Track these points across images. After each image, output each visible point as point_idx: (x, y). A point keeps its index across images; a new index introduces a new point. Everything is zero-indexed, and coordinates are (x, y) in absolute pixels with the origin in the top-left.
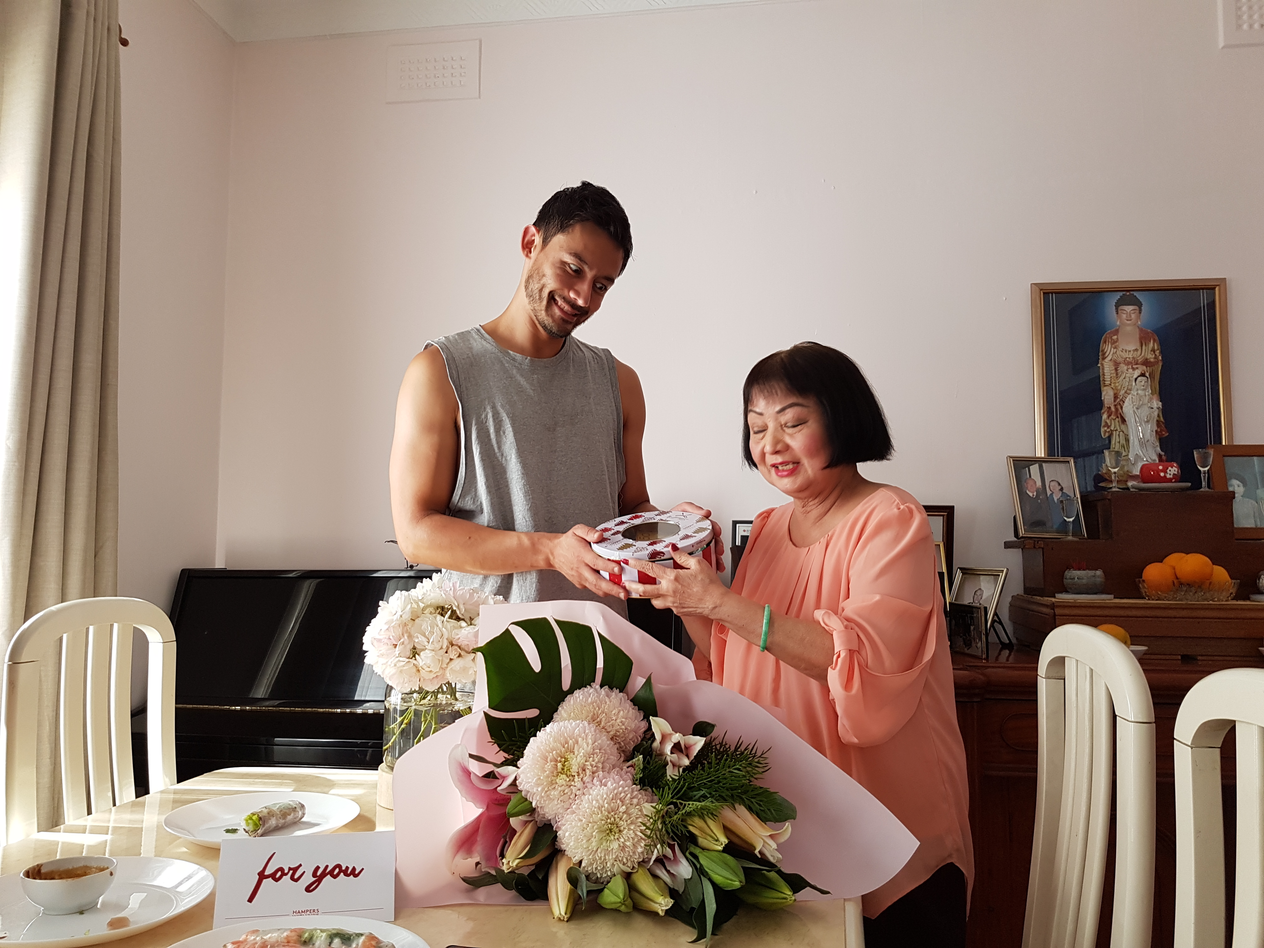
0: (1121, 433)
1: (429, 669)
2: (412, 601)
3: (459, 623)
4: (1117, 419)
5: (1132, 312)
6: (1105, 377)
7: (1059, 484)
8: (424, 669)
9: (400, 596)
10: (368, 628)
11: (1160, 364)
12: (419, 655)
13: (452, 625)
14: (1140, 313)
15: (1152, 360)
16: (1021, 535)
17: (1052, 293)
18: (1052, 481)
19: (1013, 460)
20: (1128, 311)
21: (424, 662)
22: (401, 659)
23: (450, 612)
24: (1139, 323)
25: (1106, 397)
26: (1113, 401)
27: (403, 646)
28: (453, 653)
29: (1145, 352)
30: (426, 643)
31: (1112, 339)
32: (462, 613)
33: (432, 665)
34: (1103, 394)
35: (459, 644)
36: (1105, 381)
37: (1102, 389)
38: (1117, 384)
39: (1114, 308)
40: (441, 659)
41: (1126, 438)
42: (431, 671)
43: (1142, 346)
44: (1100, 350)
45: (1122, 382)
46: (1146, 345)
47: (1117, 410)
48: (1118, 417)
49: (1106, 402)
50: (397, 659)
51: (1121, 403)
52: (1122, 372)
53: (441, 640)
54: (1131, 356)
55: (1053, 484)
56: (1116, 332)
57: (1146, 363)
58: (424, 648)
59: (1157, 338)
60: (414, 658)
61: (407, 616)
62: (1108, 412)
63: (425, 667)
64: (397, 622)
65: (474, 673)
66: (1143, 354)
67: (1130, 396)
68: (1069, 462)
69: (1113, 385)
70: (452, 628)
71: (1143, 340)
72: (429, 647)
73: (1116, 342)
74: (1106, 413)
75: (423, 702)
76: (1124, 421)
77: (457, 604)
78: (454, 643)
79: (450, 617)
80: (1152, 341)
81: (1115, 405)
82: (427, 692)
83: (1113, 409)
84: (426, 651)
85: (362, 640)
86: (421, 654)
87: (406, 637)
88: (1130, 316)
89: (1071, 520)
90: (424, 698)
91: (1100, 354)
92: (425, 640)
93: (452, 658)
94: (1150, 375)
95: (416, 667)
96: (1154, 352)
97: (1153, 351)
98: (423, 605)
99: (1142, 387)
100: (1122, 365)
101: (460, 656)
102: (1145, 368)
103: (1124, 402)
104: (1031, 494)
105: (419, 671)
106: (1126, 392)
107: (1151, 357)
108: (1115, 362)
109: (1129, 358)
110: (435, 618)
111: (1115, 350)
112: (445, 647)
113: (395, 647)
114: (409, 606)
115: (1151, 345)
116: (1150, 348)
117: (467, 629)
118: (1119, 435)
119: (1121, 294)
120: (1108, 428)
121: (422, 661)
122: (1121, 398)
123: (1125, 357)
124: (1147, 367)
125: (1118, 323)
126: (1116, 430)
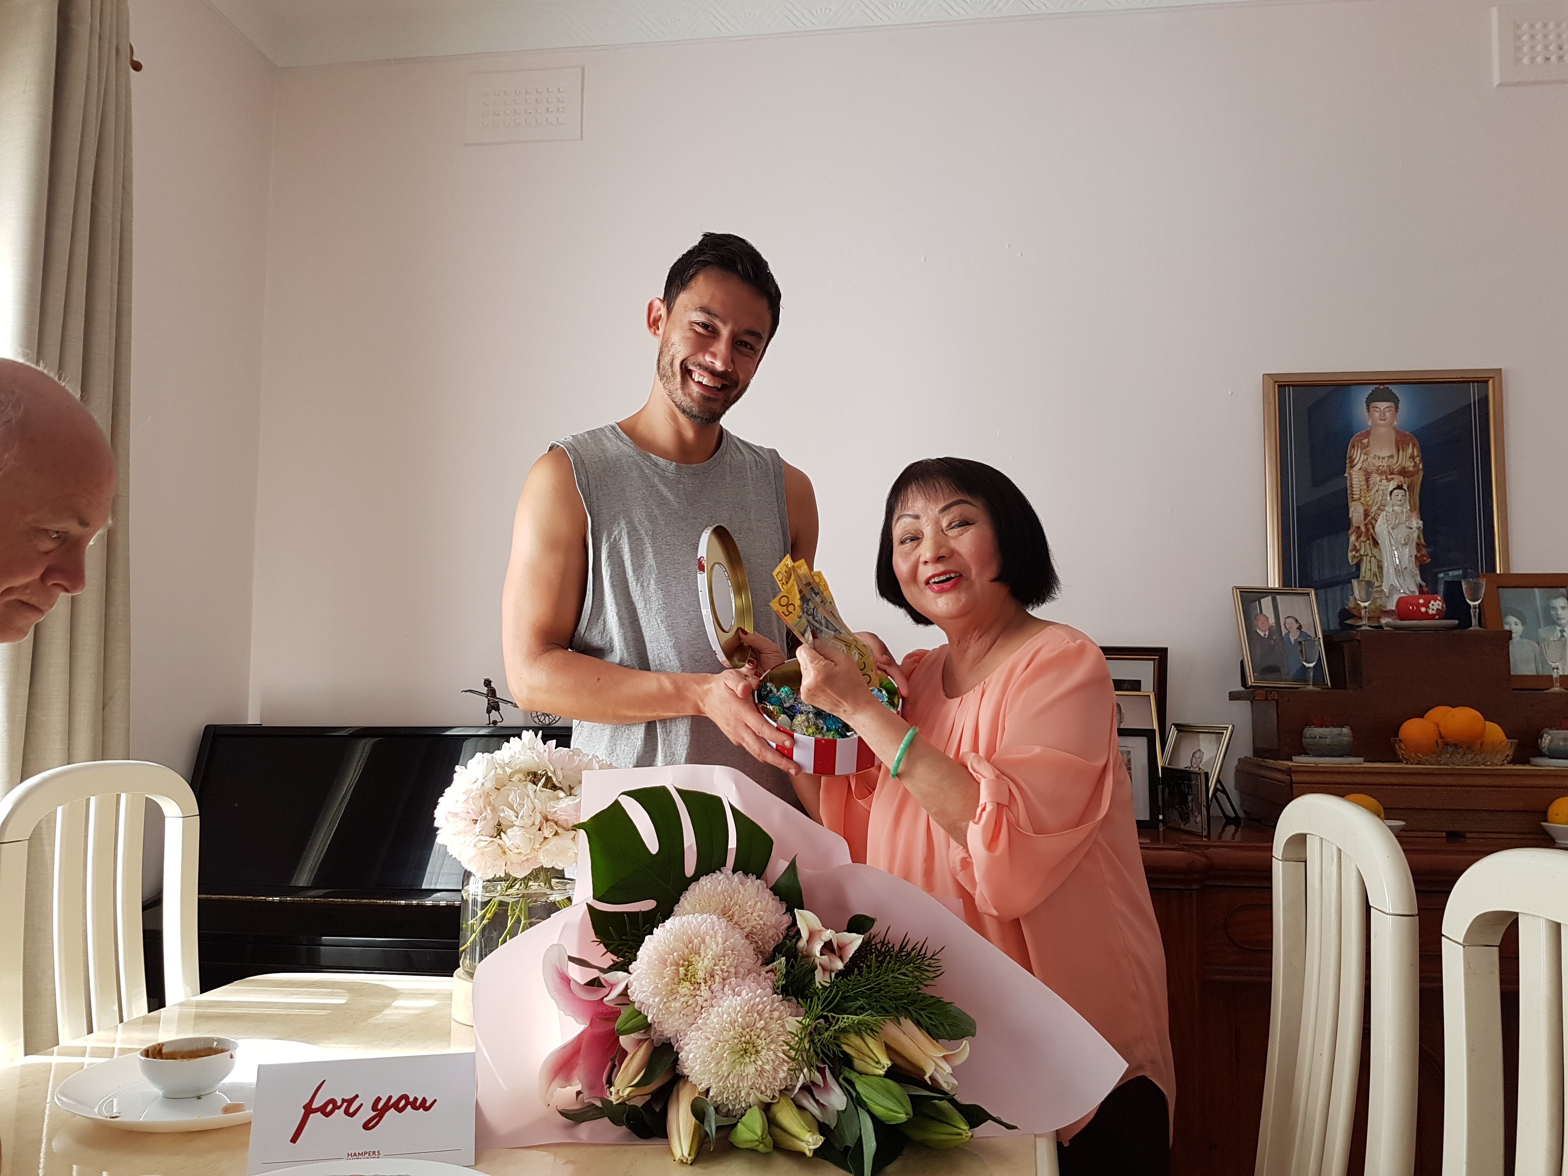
0: (1373, 559)
1: (518, 851)
2: (496, 766)
3: (555, 793)
4: (1368, 541)
5: (1387, 410)
6: (1354, 489)
7: (1297, 621)
8: (511, 851)
9: (482, 760)
10: (440, 800)
11: (1421, 473)
12: (504, 833)
13: (546, 795)
14: (1397, 411)
15: (1411, 469)
16: (1250, 684)
17: (1289, 386)
18: (1289, 617)
19: (1240, 592)
20: (1382, 408)
21: (511, 842)
22: (483, 838)
23: (544, 779)
24: (1395, 423)
25: (1354, 515)
26: (1362, 520)
27: (485, 821)
28: (547, 832)
29: (1403, 459)
30: (514, 819)
31: (1362, 443)
32: (560, 780)
33: (522, 846)
34: (1351, 510)
35: (556, 820)
36: (1353, 494)
37: (1350, 504)
38: (1368, 499)
39: (1365, 404)
40: (532, 837)
41: (1378, 565)
42: (520, 853)
43: (1398, 451)
44: (1348, 457)
45: (1374, 497)
46: (1403, 451)
47: (1367, 530)
48: (1369, 539)
49: (1354, 520)
50: (478, 838)
51: (1373, 521)
52: (1375, 484)
53: (532, 814)
54: (1384, 464)
55: (1289, 621)
56: (1367, 434)
57: (1403, 472)
58: (512, 824)
59: (1416, 442)
60: (498, 837)
61: (489, 785)
62: (1357, 532)
63: (512, 848)
64: (478, 792)
65: (574, 855)
66: (1400, 462)
67: (1384, 513)
68: (1308, 594)
69: (1362, 499)
70: (547, 800)
71: (1400, 444)
72: (517, 823)
73: (1367, 446)
74: (1354, 534)
75: (510, 891)
76: (1376, 543)
77: (553, 770)
78: (549, 817)
79: (545, 786)
80: (1411, 446)
81: (1366, 525)
82: (516, 879)
83: (1363, 529)
84: (514, 828)
85: (434, 814)
86: (508, 831)
87: (489, 811)
88: (1385, 415)
89: (1312, 665)
90: (511, 887)
91: (1348, 461)
92: (512, 813)
93: (547, 836)
94: (1408, 487)
95: (502, 849)
96: (1414, 460)
97: (1412, 457)
98: (511, 771)
99: (1399, 503)
100: (1374, 475)
101: (556, 834)
102: (1402, 478)
103: (1376, 521)
104: (1262, 634)
105: (504, 852)
106: (1379, 509)
107: (1409, 465)
108: (1366, 472)
109: (1383, 466)
110: (526, 786)
111: (1366, 457)
112: (537, 822)
113: (475, 823)
114: (493, 772)
115: (1410, 451)
116: (1408, 456)
117: (567, 800)
118: (1370, 561)
119: (1373, 387)
120: (1357, 552)
121: (510, 841)
122: (1373, 515)
123: (1377, 465)
124: (1404, 478)
125: (1370, 423)
126: (1368, 555)
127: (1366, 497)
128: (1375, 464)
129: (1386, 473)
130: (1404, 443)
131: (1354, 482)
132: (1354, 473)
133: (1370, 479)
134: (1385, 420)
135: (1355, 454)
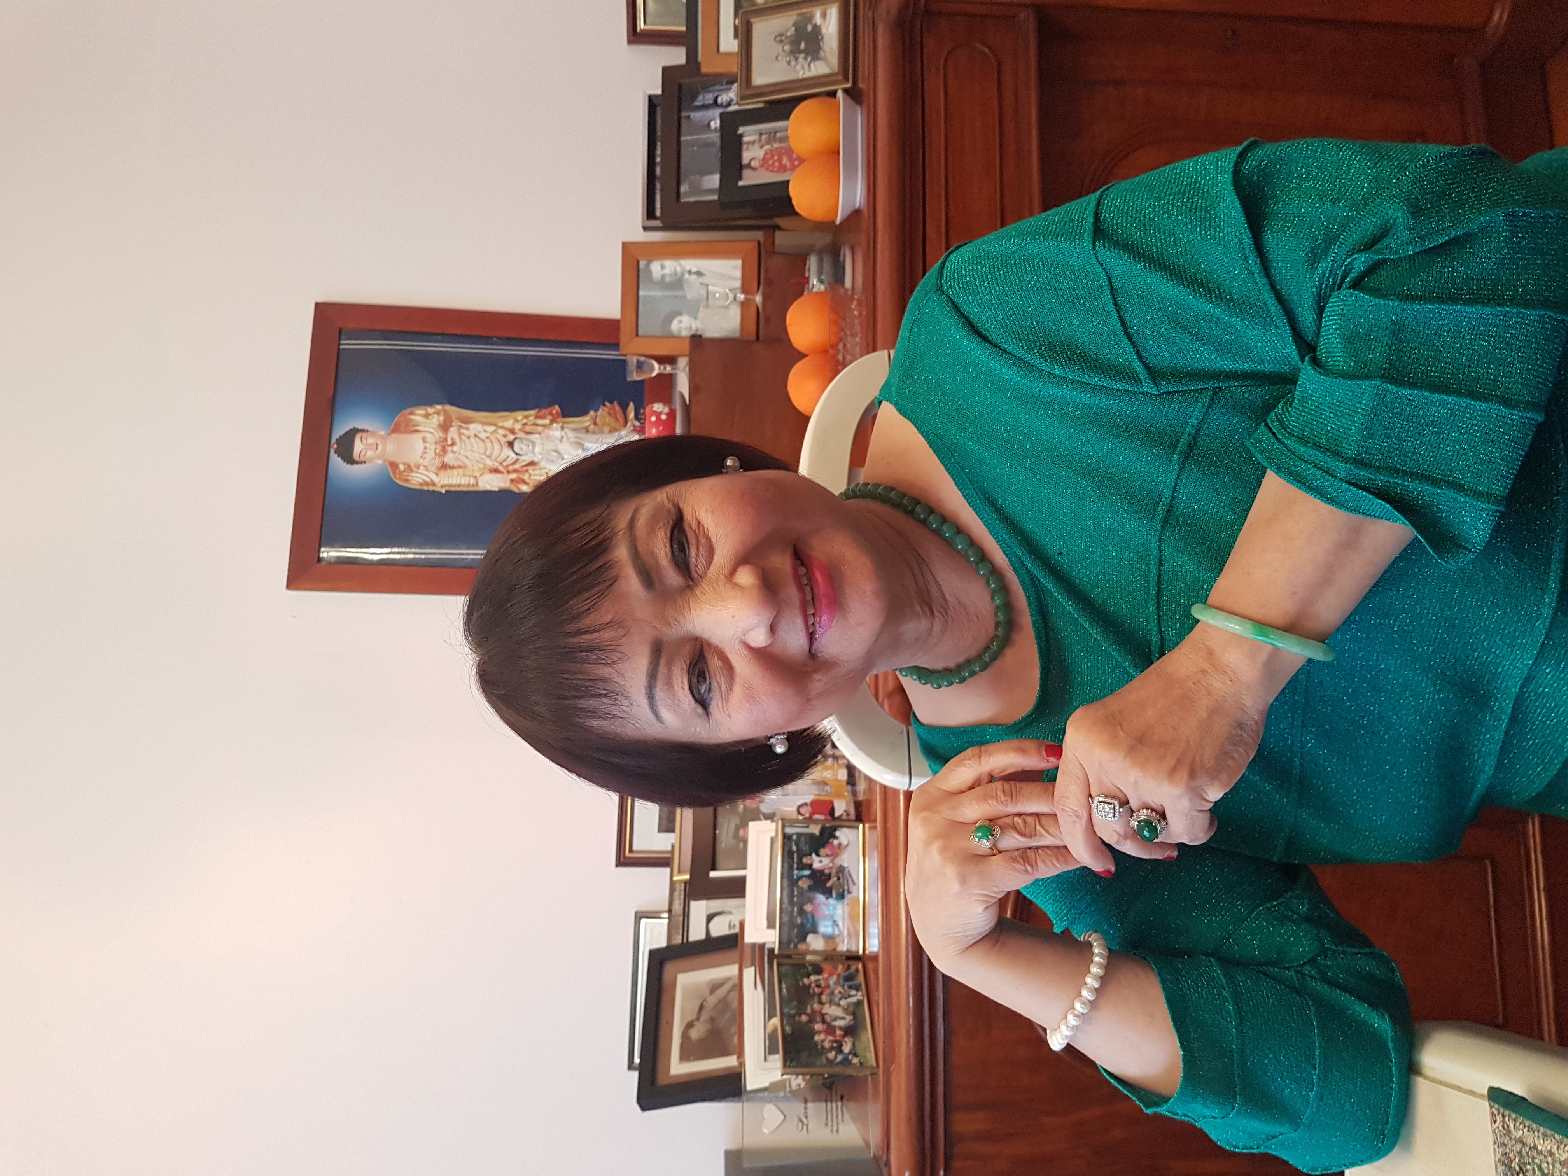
26: (502, 476)
29: (428, 427)
37: (481, 489)
44: (420, 488)
45: (473, 461)
49: (503, 486)
54: (434, 447)
69: (476, 475)
71: (408, 429)
74: (518, 486)
96: (430, 414)
100: (446, 460)
108: (441, 468)
116: (424, 420)
124: (452, 426)
127: (473, 471)
128: (431, 458)
129: (444, 446)
130: (407, 425)
131: (454, 482)
132: (442, 482)
133: (451, 465)
134: (377, 445)
135: (416, 480)
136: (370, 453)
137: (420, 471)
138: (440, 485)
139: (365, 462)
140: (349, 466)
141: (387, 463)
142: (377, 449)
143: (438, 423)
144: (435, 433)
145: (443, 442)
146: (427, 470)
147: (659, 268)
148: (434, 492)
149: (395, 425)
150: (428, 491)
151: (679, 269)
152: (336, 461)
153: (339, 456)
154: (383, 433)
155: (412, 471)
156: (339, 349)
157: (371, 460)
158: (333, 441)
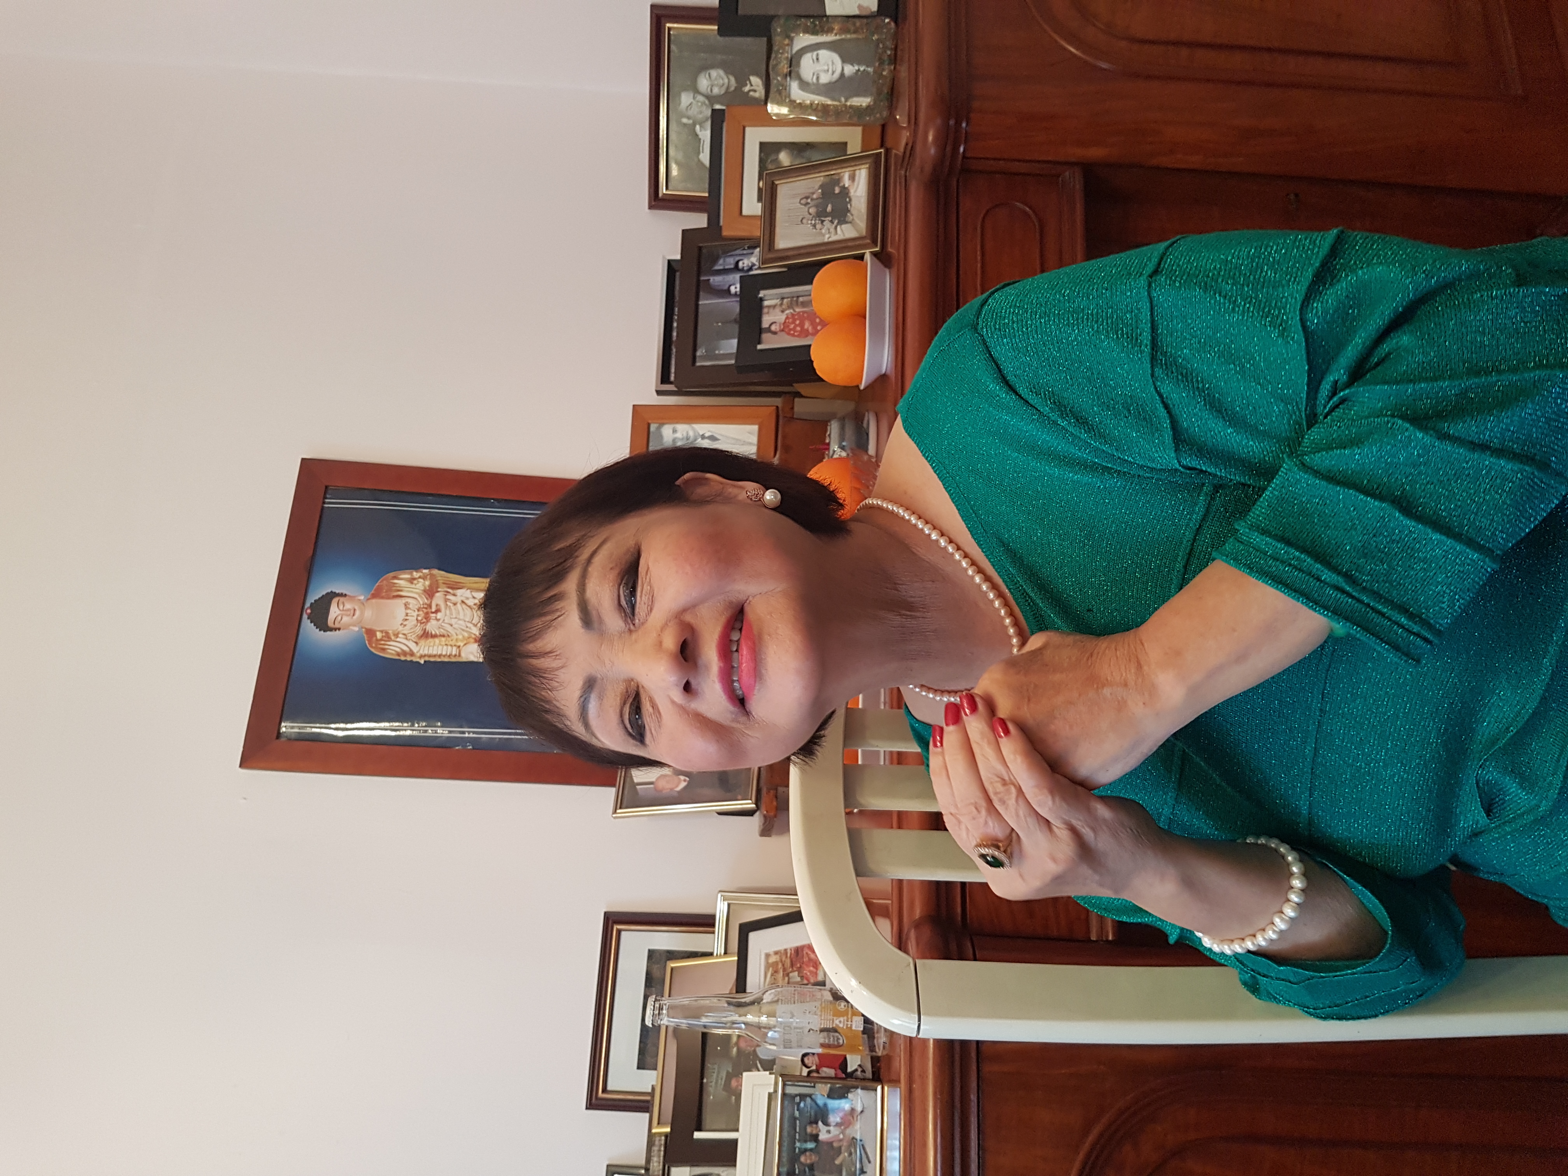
127: (457, 640)
128: (412, 626)
129: (428, 612)
130: (390, 590)
131: (435, 653)
132: (421, 652)
133: (433, 633)
134: (355, 610)
135: (394, 649)
136: (346, 619)
137: (398, 639)
138: (418, 655)
139: (339, 629)
140: (322, 632)
141: (364, 630)
142: (354, 615)
143: (422, 588)
144: (419, 599)
145: (426, 608)
146: (407, 639)
147: (671, 431)
148: (411, 661)
149: (375, 590)
150: (406, 661)
151: (691, 434)
152: (308, 627)
153: (311, 622)
154: (362, 598)
155: (389, 639)
156: (323, 508)
157: (347, 626)
158: (308, 605)
